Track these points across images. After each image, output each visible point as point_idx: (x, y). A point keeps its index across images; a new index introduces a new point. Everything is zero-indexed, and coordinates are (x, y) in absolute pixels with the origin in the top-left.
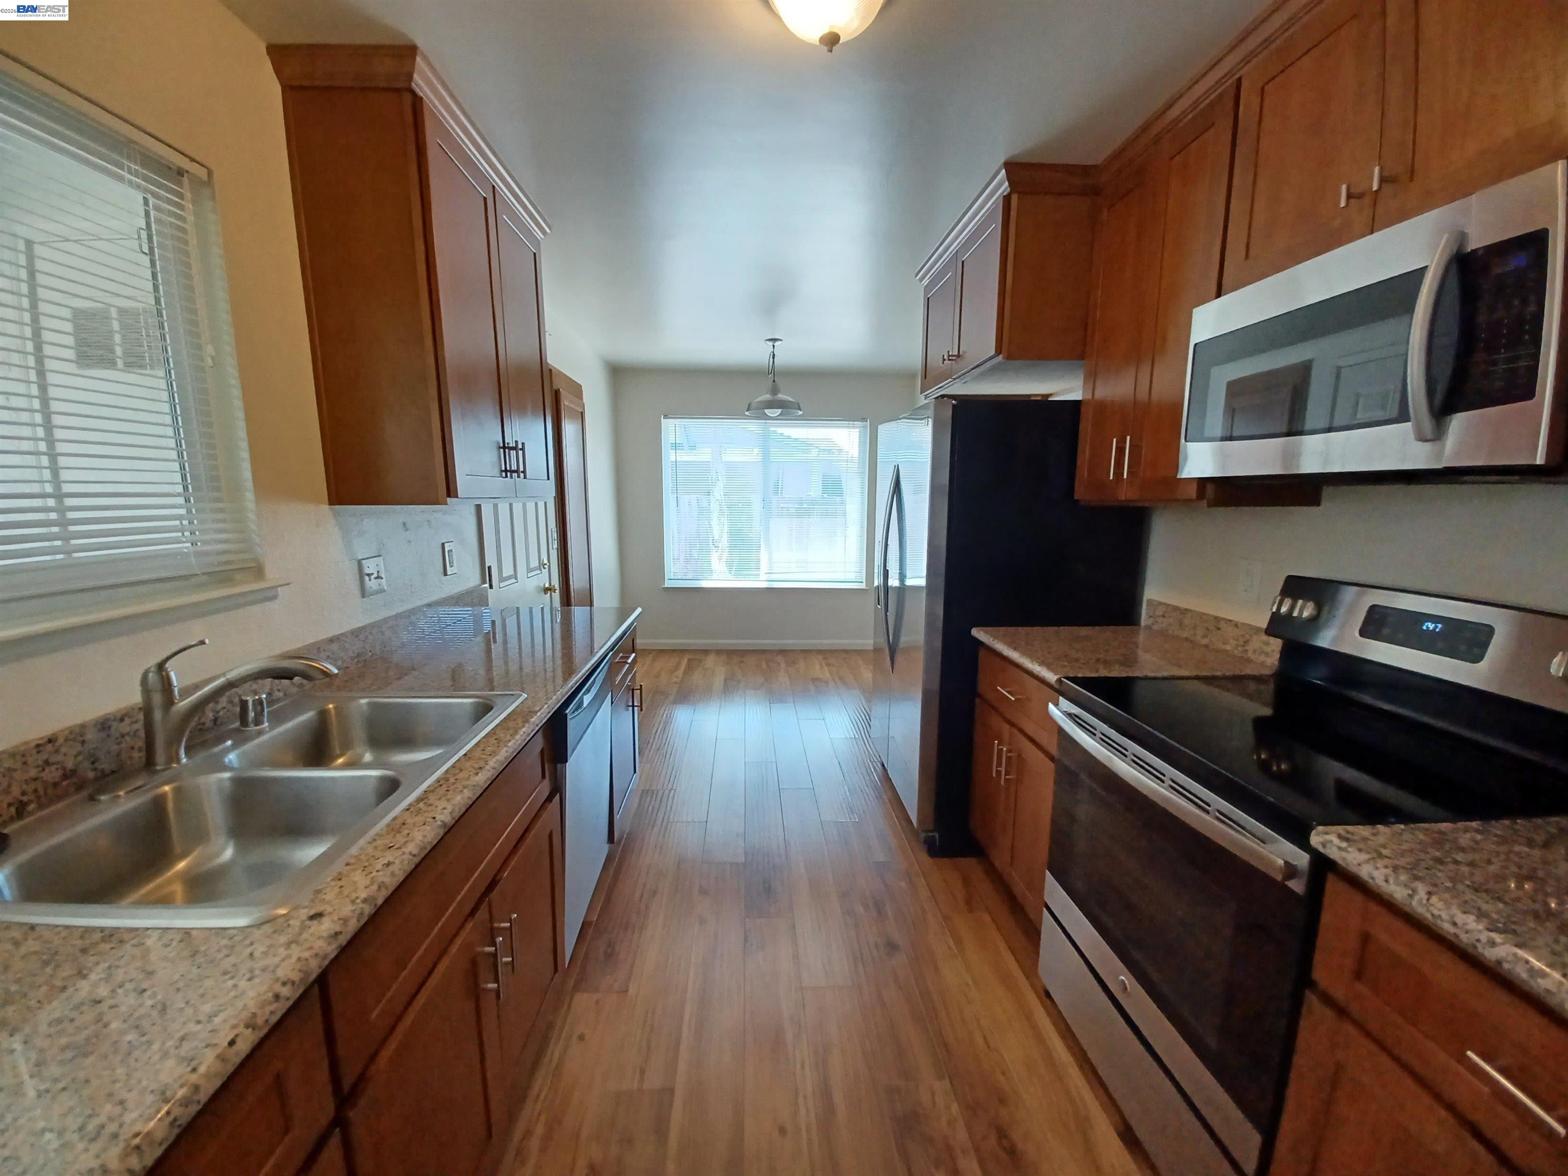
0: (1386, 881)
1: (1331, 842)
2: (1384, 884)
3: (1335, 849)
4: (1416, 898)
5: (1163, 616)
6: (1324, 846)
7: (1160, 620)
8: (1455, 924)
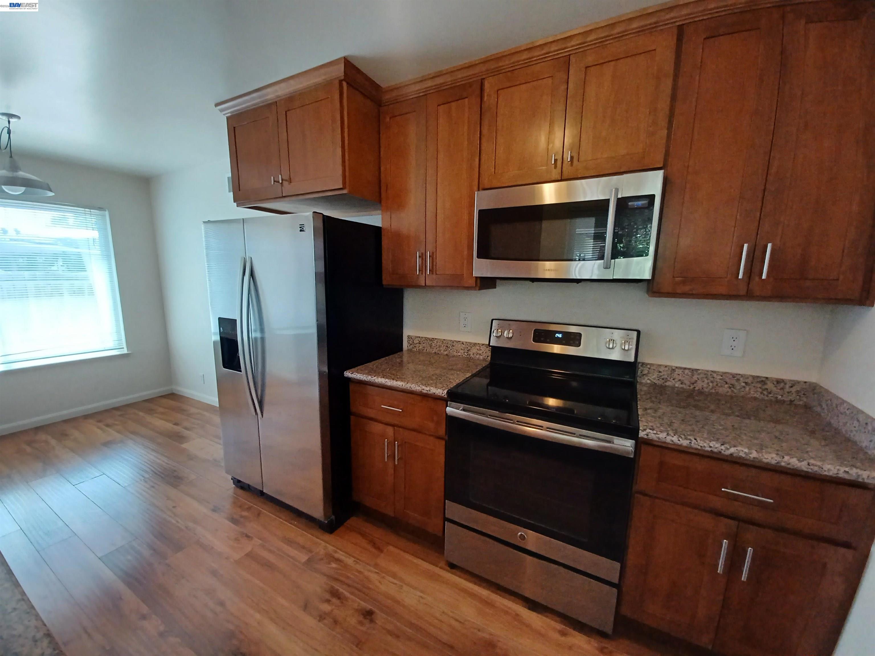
0: (679, 440)
1: (650, 432)
2: (678, 442)
3: (653, 435)
4: (693, 442)
5: (420, 343)
6: (647, 435)
7: (418, 345)
8: (710, 447)
